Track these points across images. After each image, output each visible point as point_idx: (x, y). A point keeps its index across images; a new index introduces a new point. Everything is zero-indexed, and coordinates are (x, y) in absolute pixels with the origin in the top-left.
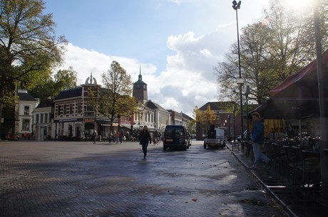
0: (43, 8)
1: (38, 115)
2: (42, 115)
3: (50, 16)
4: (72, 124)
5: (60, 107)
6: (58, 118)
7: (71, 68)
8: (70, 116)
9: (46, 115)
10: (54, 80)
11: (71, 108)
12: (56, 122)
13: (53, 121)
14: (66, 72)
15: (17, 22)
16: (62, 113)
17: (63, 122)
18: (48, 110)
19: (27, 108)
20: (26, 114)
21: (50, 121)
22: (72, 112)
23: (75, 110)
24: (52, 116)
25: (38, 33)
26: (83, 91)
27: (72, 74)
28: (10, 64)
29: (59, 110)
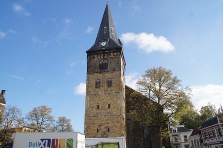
0: (172, 74)
1: (192, 141)
2: (195, 141)
3: (176, 77)
4: (217, 145)
5: (205, 133)
6: (206, 142)
7: (209, 103)
8: (215, 139)
9: (197, 140)
10: (200, 114)
11: (214, 134)
12: (205, 145)
13: (203, 145)
14: (207, 107)
15: (160, 87)
16: (208, 138)
17: (211, 145)
18: (197, 137)
19: (185, 137)
20: (186, 141)
21: (201, 145)
22: (215, 137)
23: (216, 134)
24: (201, 141)
25: (172, 89)
26: (218, 119)
27: (211, 107)
28: (163, 112)
29: (205, 136)
